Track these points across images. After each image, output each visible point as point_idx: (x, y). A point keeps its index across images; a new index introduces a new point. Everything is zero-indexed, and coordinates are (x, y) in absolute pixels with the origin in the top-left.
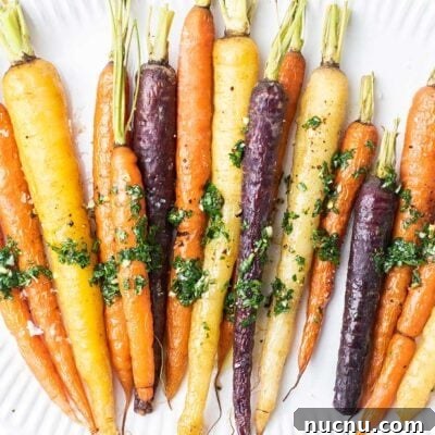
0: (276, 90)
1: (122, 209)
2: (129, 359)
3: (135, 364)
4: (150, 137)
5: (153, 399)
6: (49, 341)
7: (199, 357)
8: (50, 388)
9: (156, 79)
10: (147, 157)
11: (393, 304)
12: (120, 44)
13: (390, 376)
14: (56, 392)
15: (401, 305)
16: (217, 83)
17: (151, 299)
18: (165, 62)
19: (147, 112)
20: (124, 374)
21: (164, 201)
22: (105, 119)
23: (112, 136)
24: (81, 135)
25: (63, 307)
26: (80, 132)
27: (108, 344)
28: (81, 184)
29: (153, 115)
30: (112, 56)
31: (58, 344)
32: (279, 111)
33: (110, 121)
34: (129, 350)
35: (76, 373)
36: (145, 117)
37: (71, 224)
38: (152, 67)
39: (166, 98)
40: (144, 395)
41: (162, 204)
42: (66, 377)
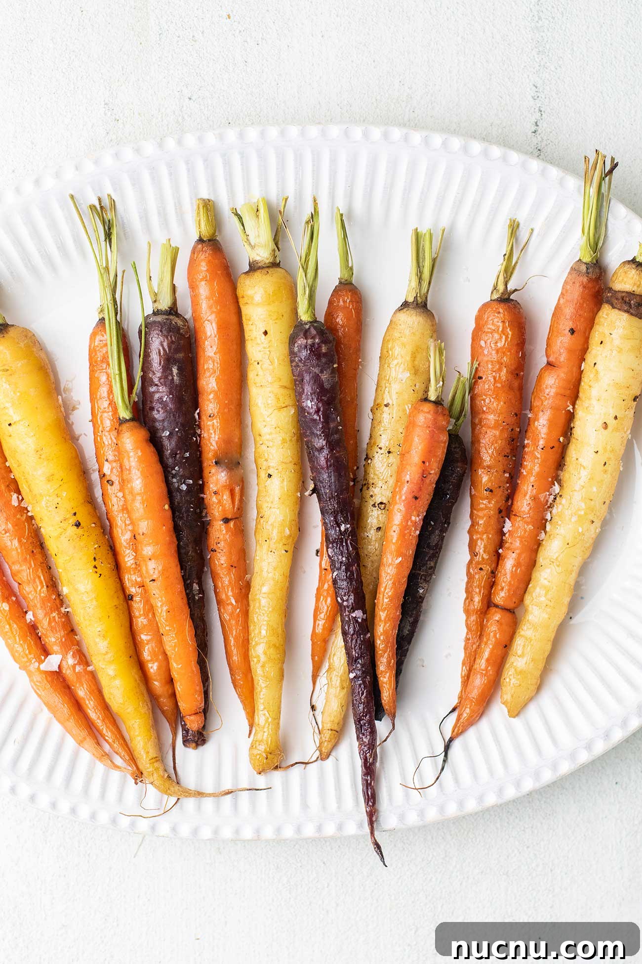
0: (313, 332)
1: (139, 498)
2: (171, 681)
3: (179, 688)
4: (164, 405)
5: (204, 726)
6: (67, 672)
7: (263, 666)
8: (76, 731)
9: (165, 332)
10: (163, 430)
11: (483, 573)
12: (109, 297)
13: (488, 660)
14: (84, 733)
15: (493, 573)
16: (247, 328)
17: (189, 604)
18: (173, 310)
19: (159, 375)
20: (165, 702)
21: (191, 482)
22: (103, 391)
23: (115, 410)
24: (75, 412)
25: (78, 628)
26: (74, 409)
27: (141, 666)
28: (83, 473)
29: (166, 377)
30: (102, 311)
31: (78, 675)
32: (325, 355)
33: (110, 391)
34: (168, 670)
35: (105, 707)
36: (156, 381)
37: (78, 525)
38: (159, 318)
39: (181, 355)
40: (193, 723)
41: (188, 485)
42: (94, 714)
